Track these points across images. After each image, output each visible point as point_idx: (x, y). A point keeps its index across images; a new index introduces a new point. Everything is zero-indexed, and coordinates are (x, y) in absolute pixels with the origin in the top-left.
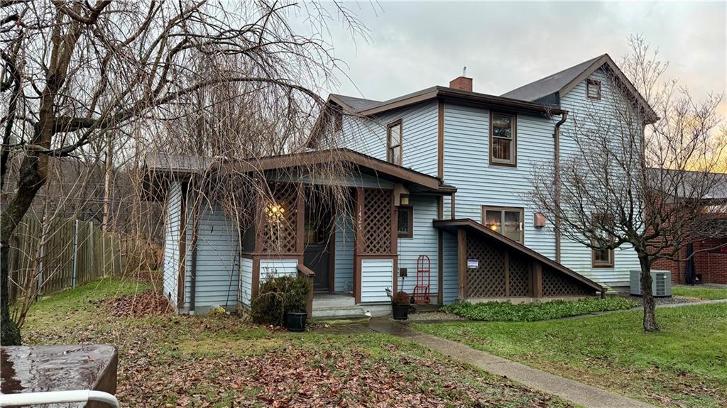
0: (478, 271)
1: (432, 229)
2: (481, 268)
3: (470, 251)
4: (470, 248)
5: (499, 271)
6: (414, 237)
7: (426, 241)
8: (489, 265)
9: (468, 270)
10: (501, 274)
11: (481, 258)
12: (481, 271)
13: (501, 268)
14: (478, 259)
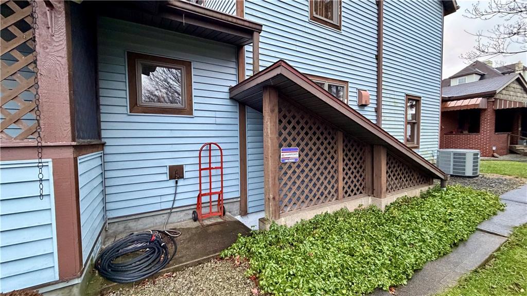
0: (299, 166)
1: (228, 102)
2: (303, 161)
3: (285, 133)
4: (285, 128)
5: (329, 163)
6: (195, 113)
7: (219, 121)
8: (315, 154)
9: (281, 165)
10: (333, 167)
11: (303, 144)
12: (303, 166)
13: (333, 158)
14: (298, 145)
